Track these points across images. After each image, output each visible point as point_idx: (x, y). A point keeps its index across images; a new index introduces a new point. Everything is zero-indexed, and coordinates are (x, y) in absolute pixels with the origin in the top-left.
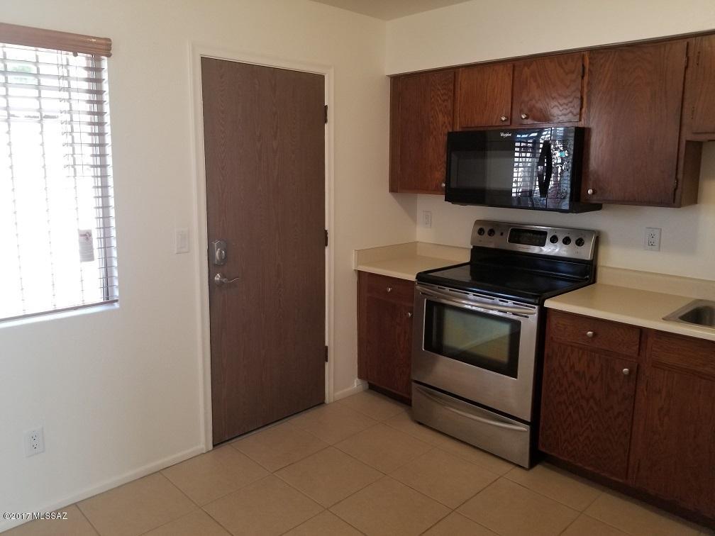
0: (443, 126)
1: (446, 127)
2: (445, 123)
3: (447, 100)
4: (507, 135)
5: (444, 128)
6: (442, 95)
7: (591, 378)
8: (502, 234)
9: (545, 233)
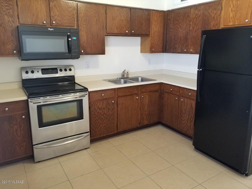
0: (8, 22)
1: (11, 23)
2: (9, 21)
3: (10, 9)
4: (51, 29)
5: (9, 23)
6: (6, 6)
7: (104, 108)
8: (38, 72)
9: (56, 69)
